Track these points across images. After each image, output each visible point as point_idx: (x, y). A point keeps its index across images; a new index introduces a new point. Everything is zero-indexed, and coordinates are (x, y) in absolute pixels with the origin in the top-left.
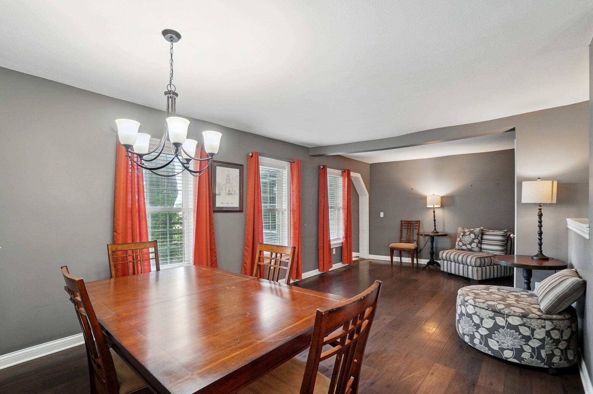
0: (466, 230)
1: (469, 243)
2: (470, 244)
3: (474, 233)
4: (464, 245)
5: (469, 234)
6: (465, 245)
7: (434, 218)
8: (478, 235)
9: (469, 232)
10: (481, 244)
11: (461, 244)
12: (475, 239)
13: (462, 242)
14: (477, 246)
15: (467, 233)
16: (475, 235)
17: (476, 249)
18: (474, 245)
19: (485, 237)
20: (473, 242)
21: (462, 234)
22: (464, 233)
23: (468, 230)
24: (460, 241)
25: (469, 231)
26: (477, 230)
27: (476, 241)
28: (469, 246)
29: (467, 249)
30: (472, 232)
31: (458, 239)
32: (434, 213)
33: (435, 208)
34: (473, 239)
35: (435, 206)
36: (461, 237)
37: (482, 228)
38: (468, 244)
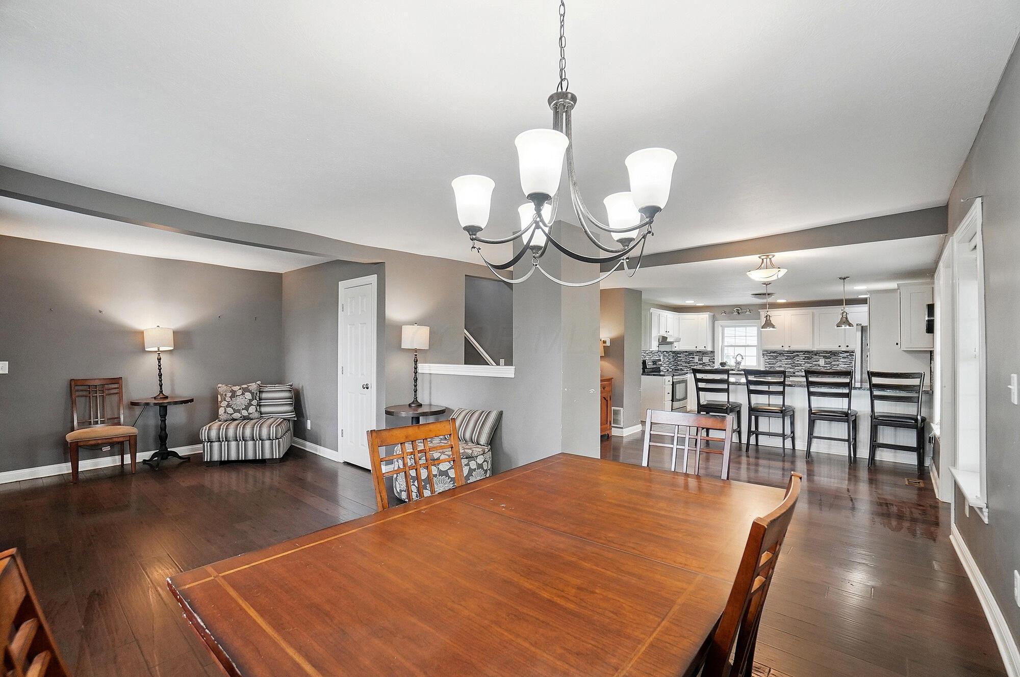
0: (236, 388)
1: (244, 407)
2: (247, 408)
3: (250, 392)
4: (235, 411)
5: (243, 394)
6: (238, 411)
7: (160, 371)
8: (256, 394)
9: (241, 391)
10: (260, 406)
11: (230, 410)
12: (253, 400)
13: (232, 408)
14: (256, 411)
15: (239, 392)
16: (252, 394)
17: (257, 415)
18: (252, 409)
19: (264, 395)
20: (250, 405)
21: (229, 394)
22: (233, 392)
23: (239, 387)
24: (228, 406)
25: (240, 389)
26: (253, 386)
27: (254, 402)
28: (245, 413)
29: (241, 417)
30: (245, 390)
31: (224, 404)
32: (159, 362)
33: (161, 351)
34: (251, 400)
35: (161, 349)
36: (228, 399)
37: (259, 382)
38: (243, 409)
